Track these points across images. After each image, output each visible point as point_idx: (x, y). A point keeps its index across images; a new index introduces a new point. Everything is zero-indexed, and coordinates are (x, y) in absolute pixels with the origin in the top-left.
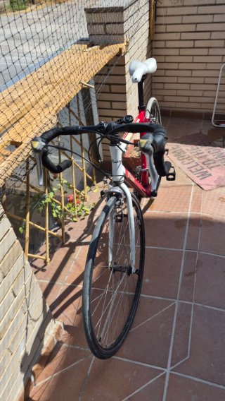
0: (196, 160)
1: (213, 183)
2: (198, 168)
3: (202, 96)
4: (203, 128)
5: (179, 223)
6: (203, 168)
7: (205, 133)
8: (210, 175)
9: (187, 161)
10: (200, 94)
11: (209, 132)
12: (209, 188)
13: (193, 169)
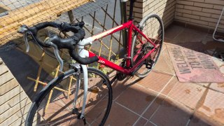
0: (186, 60)
1: (188, 79)
2: (185, 65)
3: (210, 17)
4: (204, 40)
5: (149, 97)
6: (187, 66)
7: (204, 43)
8: (190, 72)
9: (179, 59)
10: (209, 15)
11: (208, 43)
12: (184, 81)
13: (180, 66)
